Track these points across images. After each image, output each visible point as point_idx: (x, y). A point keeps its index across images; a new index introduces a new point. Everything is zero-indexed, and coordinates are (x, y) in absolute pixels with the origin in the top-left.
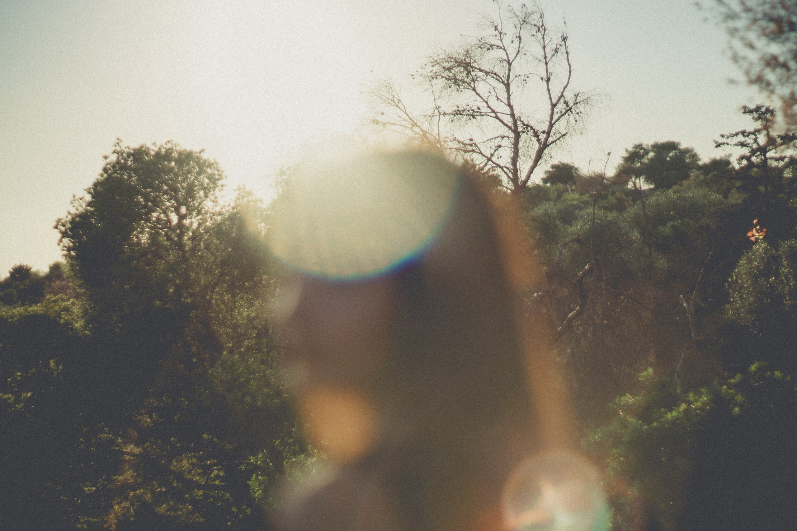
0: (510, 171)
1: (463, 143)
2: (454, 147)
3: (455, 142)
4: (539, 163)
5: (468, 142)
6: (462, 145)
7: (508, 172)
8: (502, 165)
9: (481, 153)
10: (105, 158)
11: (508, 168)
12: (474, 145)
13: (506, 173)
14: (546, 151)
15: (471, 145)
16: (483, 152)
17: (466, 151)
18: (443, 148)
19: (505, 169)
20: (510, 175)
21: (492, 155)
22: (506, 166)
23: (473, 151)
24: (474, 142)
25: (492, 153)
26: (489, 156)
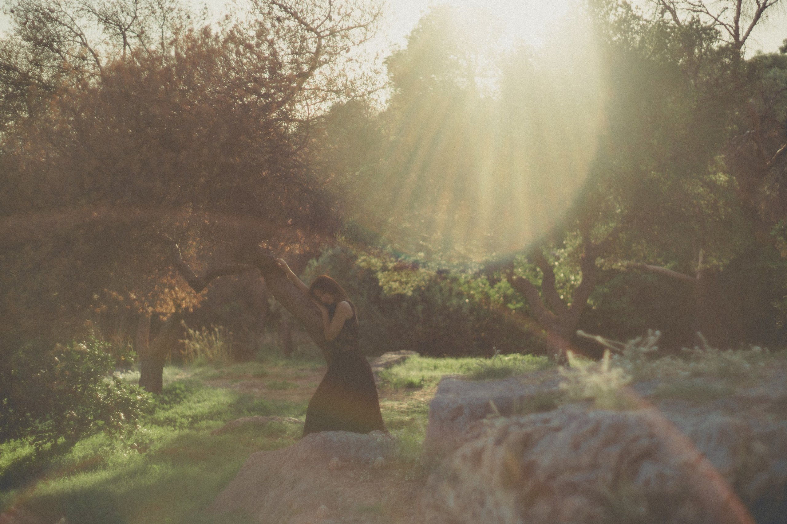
0: (732, 28)
1: (692, 4)
2: (685, 8)
3: (686, 3)
4: (757, 22)
5: (697, 3)
6: (692, 6)
7: (730, 29)
8: (725, 23)
9: (708, 13)
10: (421, 12)
11: (730, 26)
12: (702, 6)
13: (728, 30)
14: (763, 13)
15: (700, 6)
16: (710, 12)
17: (694, 11)
18: (676, 8)
19: (728, 27)
20: (732, 31)
21: (719, 16)
22: (728, 24)
23: (701, 11)
24: (702, 4)
25: (719, 14)
26: (716, 17)
